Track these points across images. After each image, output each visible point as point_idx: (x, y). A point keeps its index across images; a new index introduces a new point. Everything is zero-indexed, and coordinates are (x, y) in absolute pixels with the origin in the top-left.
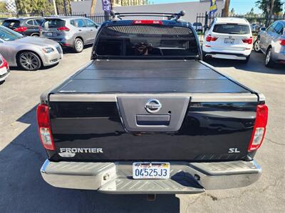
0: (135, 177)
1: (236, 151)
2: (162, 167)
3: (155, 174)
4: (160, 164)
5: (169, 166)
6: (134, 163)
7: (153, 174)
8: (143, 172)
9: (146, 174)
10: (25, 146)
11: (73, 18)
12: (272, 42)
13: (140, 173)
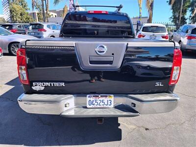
0: (88, 106)
1: (161, 85)
2: (108, 98)
3: (103, 104)
4: (106, 96)
5: (113, 97)
6: (88, 96)
7: (101, 104)
8: (94, 102)
9: (96, 104)
10: (9, 99)
11: (49, 24)
12: (181, 38)
13: (92, 103)
